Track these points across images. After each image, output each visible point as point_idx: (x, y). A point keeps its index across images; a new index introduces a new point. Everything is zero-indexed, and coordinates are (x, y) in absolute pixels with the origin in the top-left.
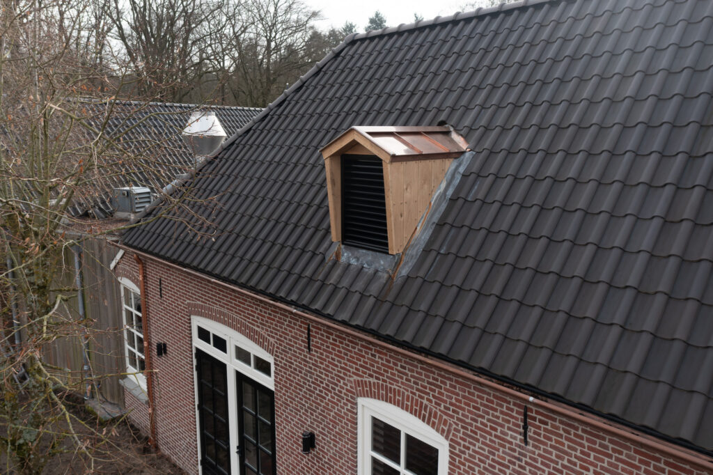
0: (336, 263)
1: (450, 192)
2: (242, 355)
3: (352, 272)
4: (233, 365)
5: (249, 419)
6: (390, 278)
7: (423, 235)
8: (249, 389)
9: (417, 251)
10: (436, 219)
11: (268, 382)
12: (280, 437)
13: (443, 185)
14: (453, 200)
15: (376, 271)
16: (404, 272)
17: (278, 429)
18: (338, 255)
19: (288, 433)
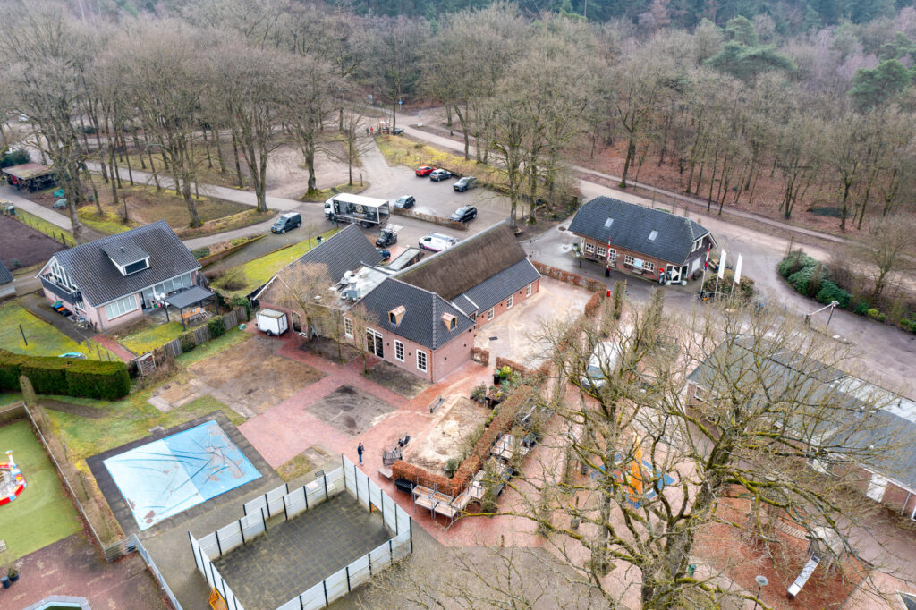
2: (376, 333)
3: (392, 325)
4: (375, 335)
5: (378, 343)
7: (400, 322)
8: (378, 338)
9: (399, 324)
10: (401, 320)
11: (381, 337)
13: (403, 316)
15: (396, 326)
16: (398, 326)
18: (390, 323)
19: (384, 343)
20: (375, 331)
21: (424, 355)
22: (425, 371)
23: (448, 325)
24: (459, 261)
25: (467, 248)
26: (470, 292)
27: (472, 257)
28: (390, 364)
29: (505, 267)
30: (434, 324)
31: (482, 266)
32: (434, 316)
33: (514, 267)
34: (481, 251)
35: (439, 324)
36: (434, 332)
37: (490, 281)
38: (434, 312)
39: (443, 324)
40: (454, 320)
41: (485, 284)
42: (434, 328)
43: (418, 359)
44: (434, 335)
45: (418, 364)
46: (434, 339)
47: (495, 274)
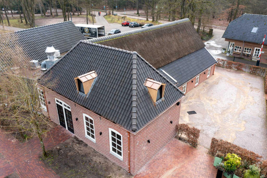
0: (78, 94)
1: (94, 84)
2: (65, 105)
3: (80, 96)
4: (64, 107)
5: (67, 116)
6: (85, 97)
7: (90, 91)
8: (67, 111)
9: (89, 94)
10: (92, 89)
11: (70, 110)
12: (73, 118)
13: (93, 83)
14: (94, 86)
15: (84, 96)
16: (87, 97)
17: (72, 117)
18: (78, 93)
19: (74, 118)
20: (63, 103)
21: (119, 137)
22: (121, 158)
23: (154, 95)
24: (156, 40)
25: (162, 31)
26: (167, 67)
27: (166, 39)
28: (80, 142)
29: (191, 51)
30: (134, 93)
31: (175, 47)
32: (135, 82)
33: (198, 52)
34: (172, 35)
35: (142, 94)
36: (134, 104)
37: (181, 60)
38: (134, 77)
39: (146, 93)
40: (161, 88)
41: (177, 62)
42: (134, 98)
43: (111, 141)
44: (134, 110)
45: (111, 146)
46: (134, 116)
47: (185, 56)
